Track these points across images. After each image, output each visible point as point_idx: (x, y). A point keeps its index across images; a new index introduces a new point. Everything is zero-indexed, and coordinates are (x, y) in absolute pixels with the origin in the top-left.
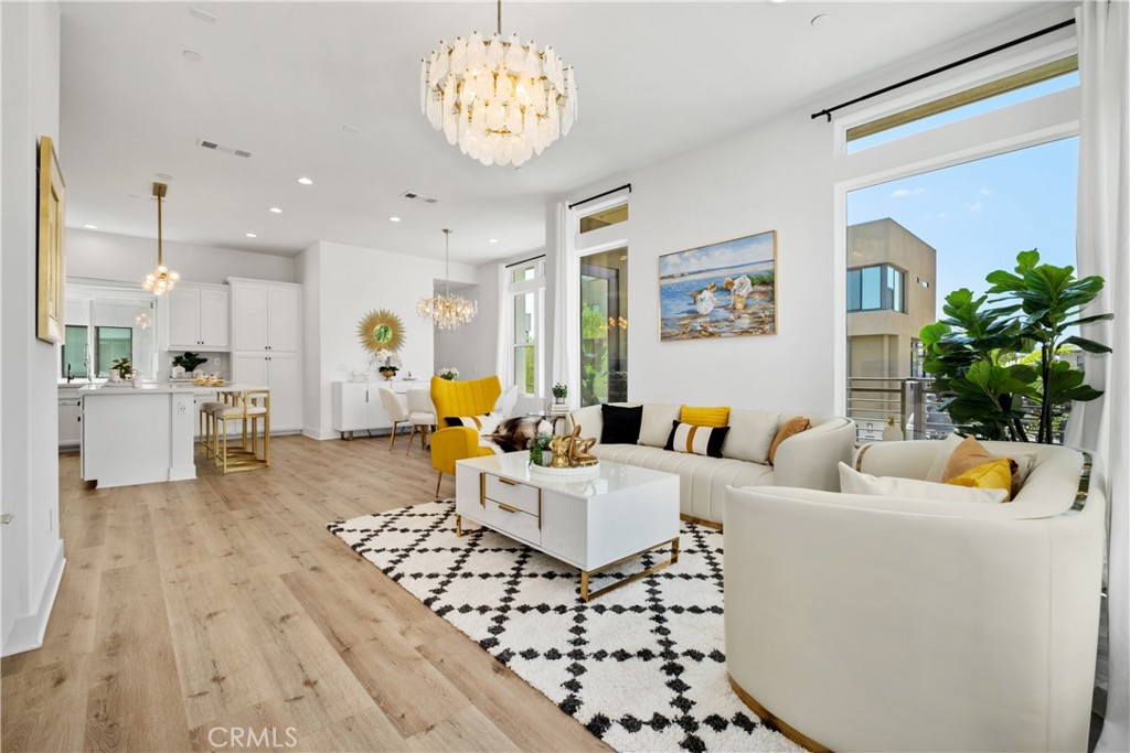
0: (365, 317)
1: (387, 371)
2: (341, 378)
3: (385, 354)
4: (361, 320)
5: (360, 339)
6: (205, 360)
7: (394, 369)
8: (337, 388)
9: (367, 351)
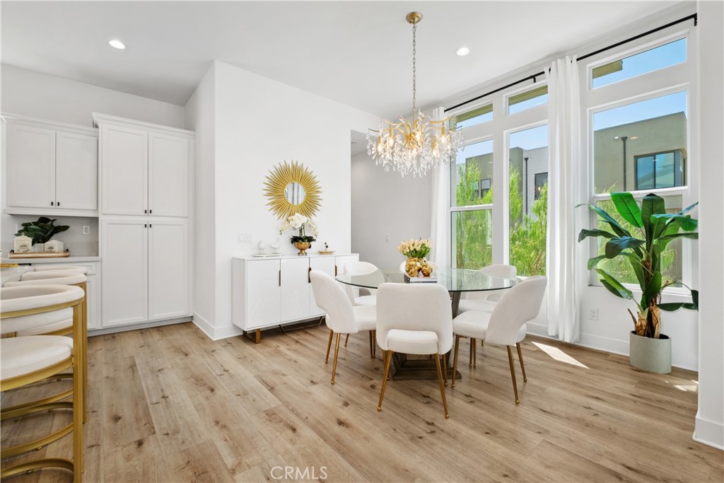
0: (273, 170)
1: (301, 241)
2: (243, 252)
3: (299, 219)
4: (269, 175)
5: (267, 200)
6: (65, 228)
7: (310, 239)
8: (237, 266)
9: (276, 217)
